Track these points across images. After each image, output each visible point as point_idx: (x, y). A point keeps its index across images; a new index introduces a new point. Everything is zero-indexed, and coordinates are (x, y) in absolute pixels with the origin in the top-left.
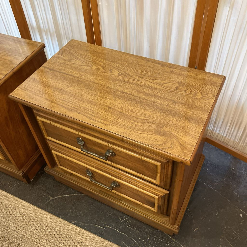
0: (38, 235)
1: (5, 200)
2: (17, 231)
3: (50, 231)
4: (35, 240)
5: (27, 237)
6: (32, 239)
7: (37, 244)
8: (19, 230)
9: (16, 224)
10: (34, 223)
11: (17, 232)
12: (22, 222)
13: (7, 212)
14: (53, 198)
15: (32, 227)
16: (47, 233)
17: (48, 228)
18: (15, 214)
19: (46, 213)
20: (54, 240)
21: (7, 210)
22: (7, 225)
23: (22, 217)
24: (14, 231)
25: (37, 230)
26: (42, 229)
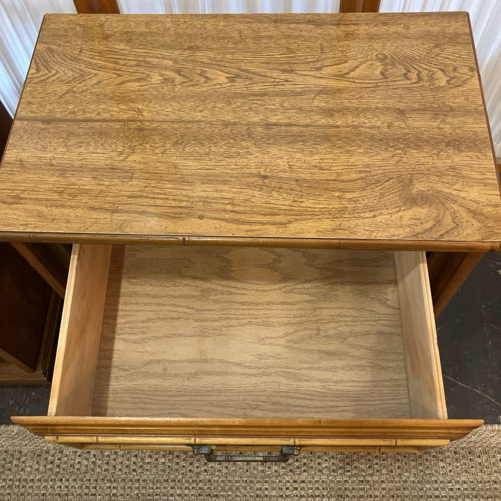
0: (144, 481)
1: (26, 442)
2: (93, 491)
3: (163, 460)
4: (144, 492)
5: (121, 495)
6: (136, 493)
7: (152, 498)
8: (95, 488)
9: (82, 480)
10: (120, 460)
11: (95, 495)
12: (93, 470)
13: (45, 466)
15: (120, 470)
16: (161, 467)
17: (155, 456)
18: (66, 461)
20: (183, 473)
21: (43, 462)
22: (61, 490)
23: (87, 459)
24: (86, 494)
25: (134, 470)
26: (144, 463)
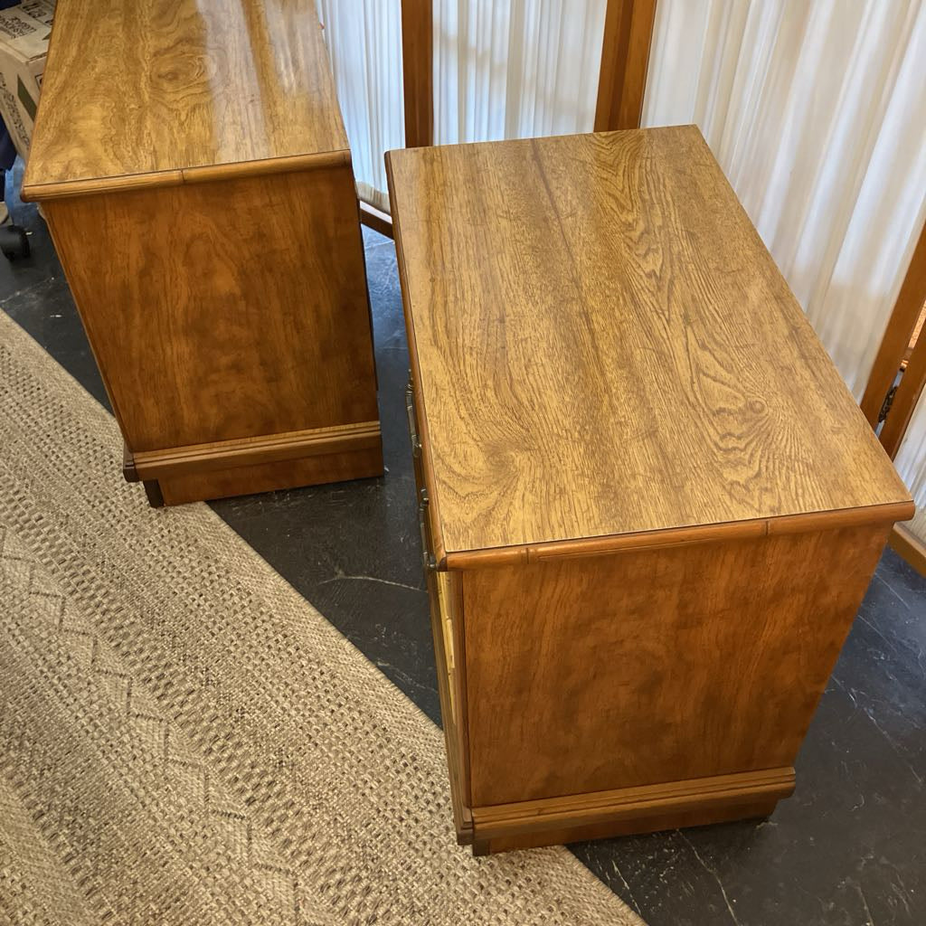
0: (267, 664)
1: (209, 537)
2: (215, 630)
3: (304, 663)
4: (256, 675)
5: (234, 657)
6: (249, 668)
7: (257, 686)
8: (220, 629)
9: (217, 612)
10: (268, 626)
11: (213, 635)
12: (235, 612)
13: (202, 571)
14: (345, 577)
15: (258, 635)
16: (296, 667)
17: (302, 652)
18: (222, 584)
19: (311, 610)
20: (309, 693)
21: (204, 566)
22: (191, 604)
23: (241, 598)
24: (207, 627)
25: (269, 647)
26: (285, 649)
